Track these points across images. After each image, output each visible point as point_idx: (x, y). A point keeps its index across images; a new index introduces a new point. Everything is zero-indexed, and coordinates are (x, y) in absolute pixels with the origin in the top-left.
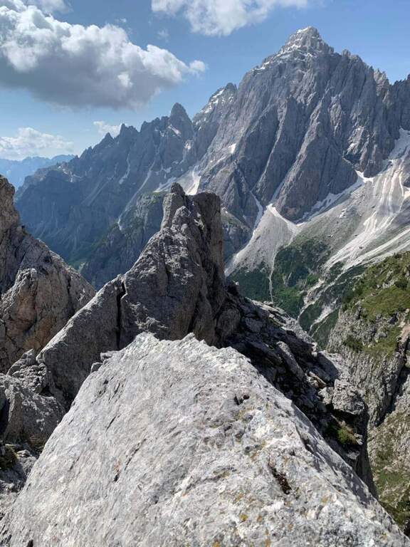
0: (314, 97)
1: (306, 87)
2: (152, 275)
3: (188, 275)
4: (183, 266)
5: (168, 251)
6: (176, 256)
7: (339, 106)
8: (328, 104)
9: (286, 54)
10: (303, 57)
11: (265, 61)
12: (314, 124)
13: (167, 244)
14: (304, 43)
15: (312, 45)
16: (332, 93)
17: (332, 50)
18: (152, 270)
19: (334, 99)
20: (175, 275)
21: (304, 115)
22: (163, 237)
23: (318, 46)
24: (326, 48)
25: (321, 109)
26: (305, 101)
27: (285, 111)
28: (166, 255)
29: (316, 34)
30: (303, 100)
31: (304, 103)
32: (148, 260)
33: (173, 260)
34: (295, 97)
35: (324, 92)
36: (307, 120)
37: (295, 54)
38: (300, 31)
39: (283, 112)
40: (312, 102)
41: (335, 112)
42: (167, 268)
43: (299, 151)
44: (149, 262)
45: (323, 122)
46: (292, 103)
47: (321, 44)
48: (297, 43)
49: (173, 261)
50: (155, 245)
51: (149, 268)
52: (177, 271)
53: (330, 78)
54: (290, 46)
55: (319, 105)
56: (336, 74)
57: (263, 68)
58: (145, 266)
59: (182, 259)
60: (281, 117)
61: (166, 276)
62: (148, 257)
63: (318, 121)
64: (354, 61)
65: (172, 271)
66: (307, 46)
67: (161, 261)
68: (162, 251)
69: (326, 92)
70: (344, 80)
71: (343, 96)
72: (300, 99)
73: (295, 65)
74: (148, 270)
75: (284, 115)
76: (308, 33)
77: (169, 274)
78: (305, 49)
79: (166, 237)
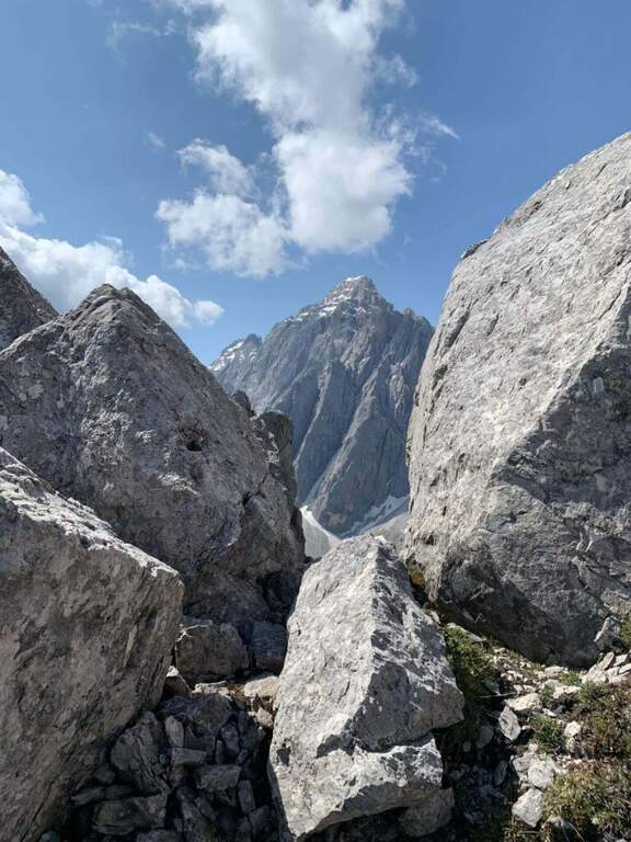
0: (368, 363)
1: (357, 350)
7: (402, 378)
8: (386, 373)
9: (331, 305)
10: (354, 312)
11: (303, 311)
12: (368, 399)
14: (355, 294)
15: (365, 298)
16: (392, 360)
17: (392, 307)
19: (394, 368)
21: (355, 386)
23: (373, 301)
24: (382, 303)
25: (376, 379)
26: (356, 366)
27: (328, 378)
29: (371, 285)
30: (352, 365)
31: (353, 369)
34: (342, 360)
35: (381, 358)
36: (358, 392)
37: (343, 306)
38: (349, 279)
39: (325, 379)
40: (365, 370)
41: (396, 384)
43: (346, 432)
45: (380, 397)
46: (337, 368)
47: (376, 299)
48: (346, 293)
53: (388, 342)
54: (336, 296)
55: (375, 374)
56: (397, 337)
57: (300, 319)
60: (323, 384)
63: (372, 394)
64: (419, 323)
66: (359, 298)
69: (384, 358)
70: (407, 345)
71: (406, 366)
72: (349, 363)
73: (343, 320)
75: (327, 382)
76: (361, 282)
78: (356, 302)
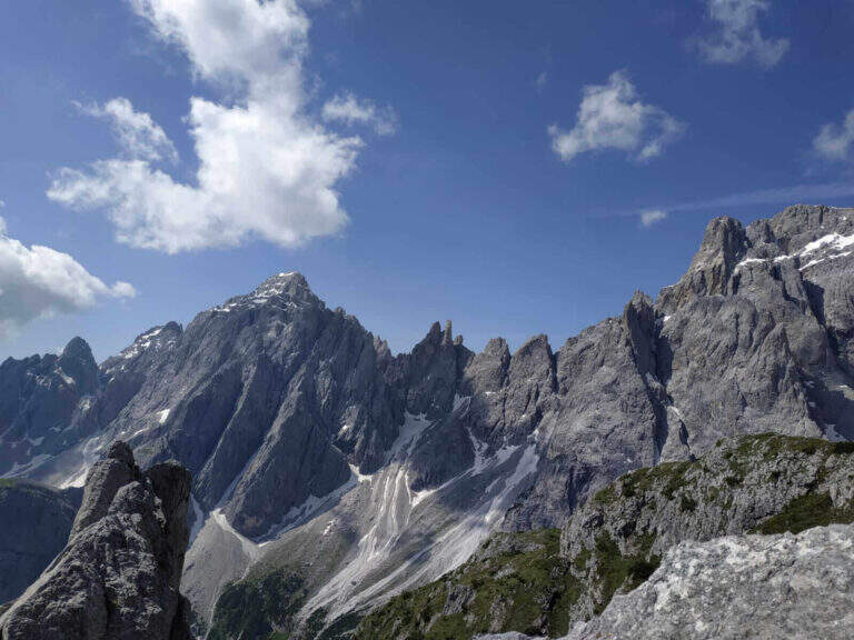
0: (296, 359)
1: (285, 344)
2: (74, 611)
3: (152, 609)
4: (141, 590)
5: (114, 559)
6: (130, 571)
7: (330, 374)
8: (314, 369)
9: (261, 298)
10: (285, 306)
11: (231, 301)
12: (294, 394)
13: (114, 547)
14: (287, 289)
15: (297, 294)
16: (321, 357)
17: (323, 304)
18: (77, 600)
19: (322, 364)
20: (124, 610)
21: (281, 380)
22: (105, 533)
23: (305, 296)
24: (314, 300)
25: (305, 374)
26: (283, 361)
27: (253, 370)
28: (109, 569)
29: (303, 281)
30: (280, 359)
31: (281, 363)
32: (69, 579)
33: (122, 579)
34: (270, 353)
35: (310, 354)
36: (284, 388)
37: (274, 299)
38: (282, 275)
39: (250, 372)
40: (293, 364)
41: (324, 382)
42: (109, 595)
43: (269, 429)
44: (72, 583)
45: (306, 393)
46: (264, 362)
47: (309, 295)
48: (277, 288)
49: (123, 581)
50: (88, 547)
51: (70, 593)
52: (130, 602)
53: (319, 337)
54: (268, 289)
55: (303, 370)
56: (327, 334)
57: (227, 310)
58: (63, 591)
59: (142, 577)
60: (247, 378)
61: (105, 612)
62: (71, 572)
63: (299, 389)
64: (350, 322)
65: (119, 601)
66: (291, 293)
67: (97, 581)
68: (101, 559)
69: (313, 354)
70: (337, 342)
71: (335, 363)
72: (276, 357)
73: (273, 313)
74: (66, 599)
75: (252, 376)
76: (293, 278)
77: (111, 609)
78: (288, 297)
79: (114, 533)
